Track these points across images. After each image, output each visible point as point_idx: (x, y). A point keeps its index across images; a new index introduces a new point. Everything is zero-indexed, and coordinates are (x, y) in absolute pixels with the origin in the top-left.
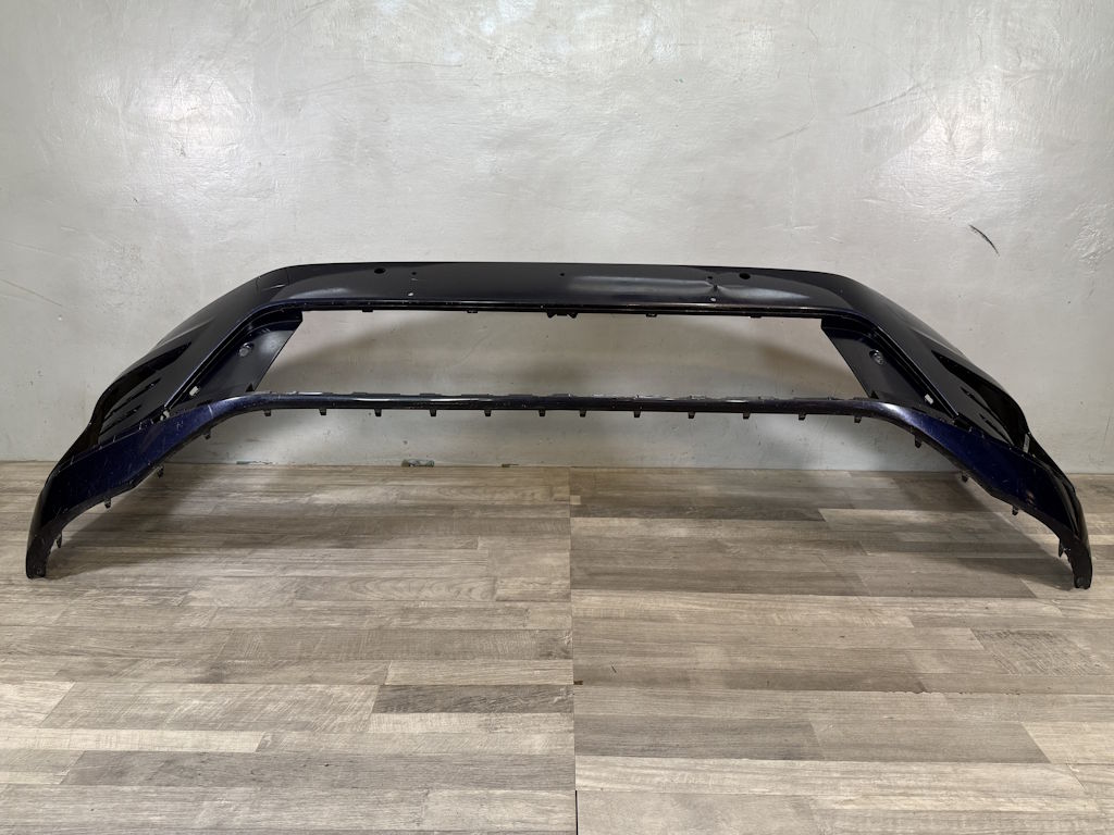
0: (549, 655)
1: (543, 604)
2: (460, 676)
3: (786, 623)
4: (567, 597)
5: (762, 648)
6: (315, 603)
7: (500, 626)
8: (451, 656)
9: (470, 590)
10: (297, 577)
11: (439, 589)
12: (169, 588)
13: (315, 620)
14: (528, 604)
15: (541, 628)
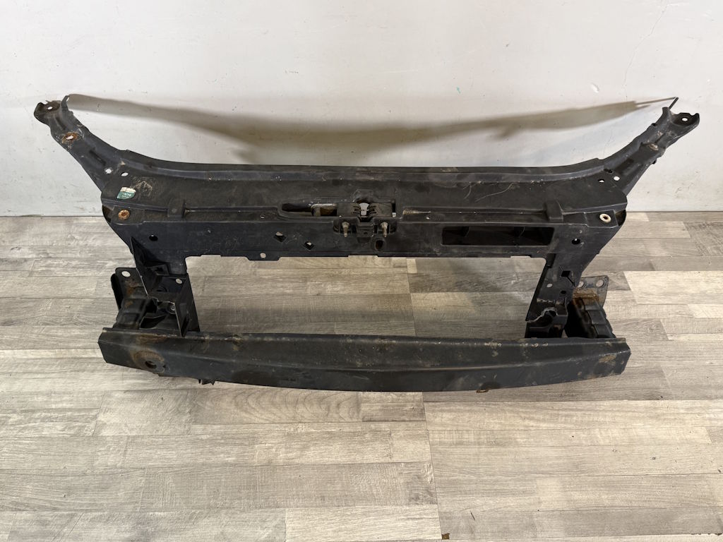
0: (416, 499)
1: (403, 424)
2: (346, 529)
3: (608, 441)
4: (422, 413)
5: (590, 479)
6: (209, 428)
7: (370, 457)
8: (336, 503)
9: (338, 405)
10: (187, 389)
11: (312, 405)
12: (79, 410)
13: (213, 453)
14: (389, 424)
15: (405, 460)
